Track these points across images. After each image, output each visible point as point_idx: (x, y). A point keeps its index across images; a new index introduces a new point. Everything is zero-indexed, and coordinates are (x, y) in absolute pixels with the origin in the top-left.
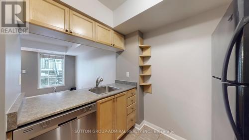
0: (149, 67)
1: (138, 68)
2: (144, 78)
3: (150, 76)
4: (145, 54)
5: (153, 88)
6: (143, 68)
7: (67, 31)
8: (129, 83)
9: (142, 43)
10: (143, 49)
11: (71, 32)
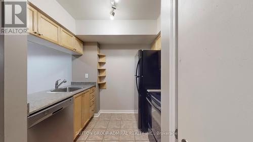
0: (104, 70)
1: (97, 71)
2: (101, 78)
3: (105, 76)
4: (102, 60)
5: (107, 86)
6: (100, 71)
7: (35, 33)
8: (89, 83)
9: (99, 52)
10: (100, 56)
11: (40, 35)
